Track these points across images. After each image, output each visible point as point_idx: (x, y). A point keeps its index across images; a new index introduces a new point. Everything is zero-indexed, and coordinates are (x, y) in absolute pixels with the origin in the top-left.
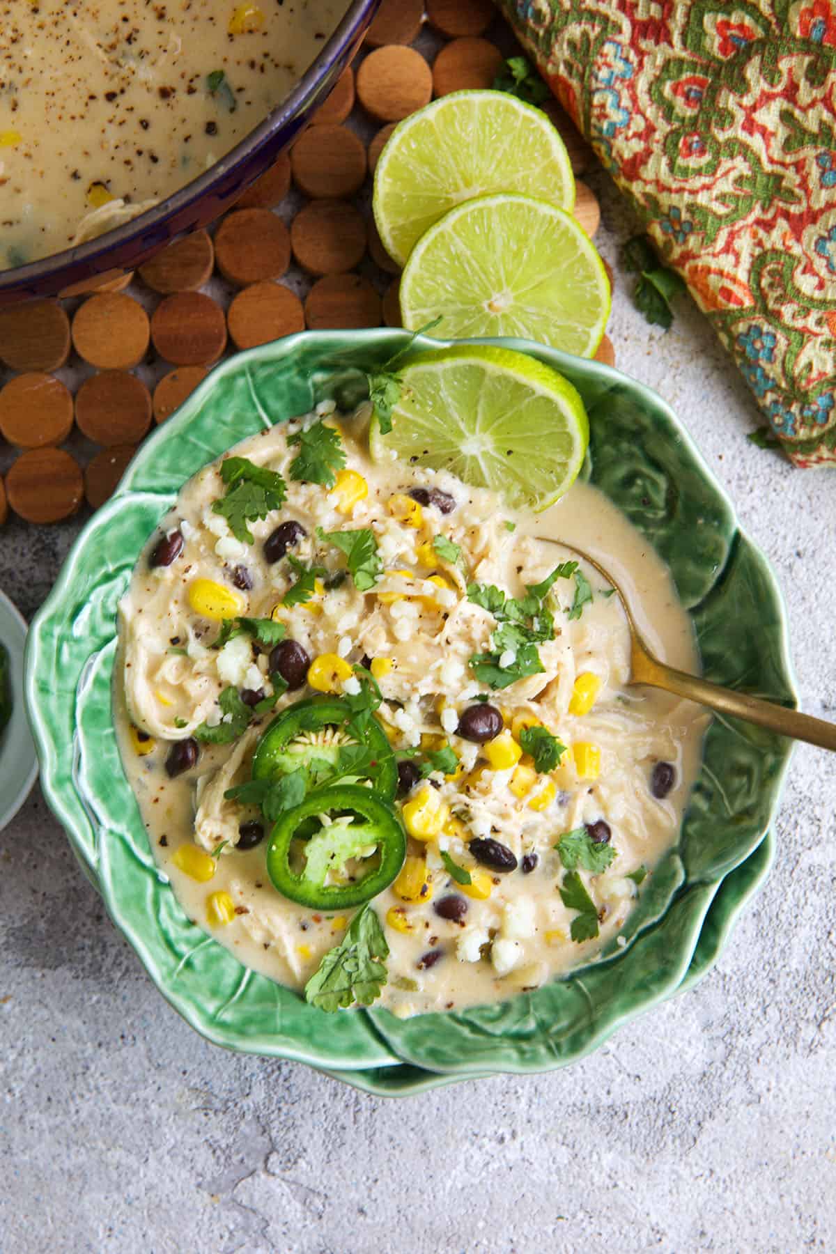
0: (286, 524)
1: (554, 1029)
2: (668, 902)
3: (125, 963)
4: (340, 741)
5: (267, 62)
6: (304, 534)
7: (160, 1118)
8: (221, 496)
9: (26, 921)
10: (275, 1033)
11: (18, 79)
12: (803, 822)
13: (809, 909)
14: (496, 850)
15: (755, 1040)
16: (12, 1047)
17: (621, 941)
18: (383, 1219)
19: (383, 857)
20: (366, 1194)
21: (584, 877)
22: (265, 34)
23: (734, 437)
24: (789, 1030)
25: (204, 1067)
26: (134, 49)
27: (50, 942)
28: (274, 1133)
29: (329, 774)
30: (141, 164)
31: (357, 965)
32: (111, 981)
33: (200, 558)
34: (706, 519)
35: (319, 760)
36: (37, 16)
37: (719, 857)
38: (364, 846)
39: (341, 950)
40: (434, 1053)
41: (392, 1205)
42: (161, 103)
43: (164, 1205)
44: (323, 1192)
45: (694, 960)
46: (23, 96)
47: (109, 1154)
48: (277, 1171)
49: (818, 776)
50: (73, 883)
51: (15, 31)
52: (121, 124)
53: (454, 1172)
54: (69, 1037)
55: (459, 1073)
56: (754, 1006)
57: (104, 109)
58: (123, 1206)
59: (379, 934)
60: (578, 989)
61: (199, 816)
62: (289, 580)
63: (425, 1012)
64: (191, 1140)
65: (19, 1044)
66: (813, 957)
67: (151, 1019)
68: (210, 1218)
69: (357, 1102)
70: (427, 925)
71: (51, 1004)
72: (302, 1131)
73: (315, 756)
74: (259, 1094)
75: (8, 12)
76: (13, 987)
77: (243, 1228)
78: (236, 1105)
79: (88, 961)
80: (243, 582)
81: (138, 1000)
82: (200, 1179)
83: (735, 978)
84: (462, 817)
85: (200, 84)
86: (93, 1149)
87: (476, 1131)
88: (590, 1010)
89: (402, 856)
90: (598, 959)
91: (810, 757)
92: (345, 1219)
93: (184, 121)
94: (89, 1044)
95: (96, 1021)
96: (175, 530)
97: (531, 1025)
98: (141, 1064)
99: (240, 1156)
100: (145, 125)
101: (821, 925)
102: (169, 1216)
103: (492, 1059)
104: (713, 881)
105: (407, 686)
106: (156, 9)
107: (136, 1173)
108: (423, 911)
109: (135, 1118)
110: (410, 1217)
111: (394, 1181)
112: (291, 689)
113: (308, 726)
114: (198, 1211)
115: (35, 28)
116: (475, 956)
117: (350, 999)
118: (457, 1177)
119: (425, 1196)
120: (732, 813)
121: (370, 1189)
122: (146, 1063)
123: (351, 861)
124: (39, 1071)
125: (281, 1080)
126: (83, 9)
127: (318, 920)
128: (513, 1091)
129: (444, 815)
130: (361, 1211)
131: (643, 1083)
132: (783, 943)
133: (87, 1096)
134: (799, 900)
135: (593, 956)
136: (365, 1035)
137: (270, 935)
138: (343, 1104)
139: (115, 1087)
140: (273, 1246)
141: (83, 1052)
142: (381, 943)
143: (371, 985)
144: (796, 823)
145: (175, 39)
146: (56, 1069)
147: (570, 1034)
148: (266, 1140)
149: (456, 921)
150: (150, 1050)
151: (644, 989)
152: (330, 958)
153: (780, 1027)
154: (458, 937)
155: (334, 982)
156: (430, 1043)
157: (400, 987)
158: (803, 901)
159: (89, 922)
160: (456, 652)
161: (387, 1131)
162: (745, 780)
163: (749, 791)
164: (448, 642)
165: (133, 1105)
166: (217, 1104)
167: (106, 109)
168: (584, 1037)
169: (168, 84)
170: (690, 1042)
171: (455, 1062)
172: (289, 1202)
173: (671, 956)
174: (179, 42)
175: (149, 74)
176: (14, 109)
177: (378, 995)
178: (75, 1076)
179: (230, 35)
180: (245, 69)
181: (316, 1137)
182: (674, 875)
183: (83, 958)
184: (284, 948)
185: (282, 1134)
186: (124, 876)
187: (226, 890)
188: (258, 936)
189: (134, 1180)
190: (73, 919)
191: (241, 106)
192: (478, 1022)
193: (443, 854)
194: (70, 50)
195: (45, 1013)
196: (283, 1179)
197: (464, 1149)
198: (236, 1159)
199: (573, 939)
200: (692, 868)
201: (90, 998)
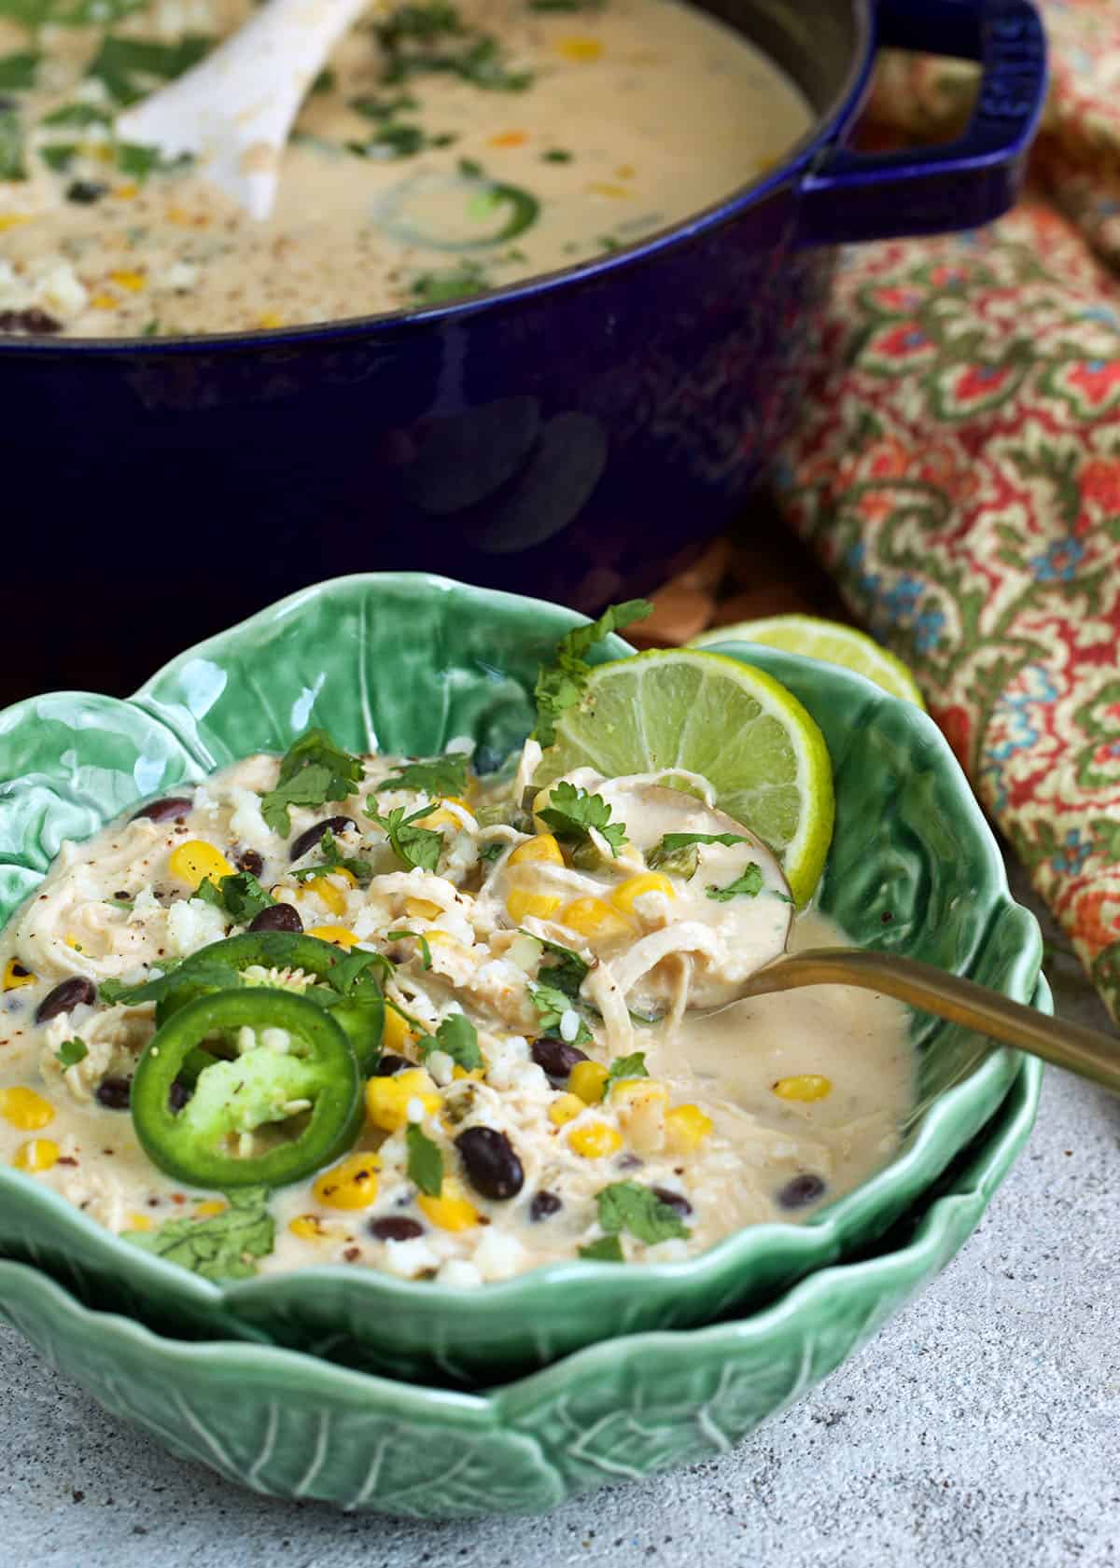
0: (338, 817)
8: (270, 785)
23: (1098, 1139)
33: (205, 827)
70: (350, 1238)
108: (350, 1221)
127: (181, 1198)
188: (77, 1193)
193: (412, 1128)
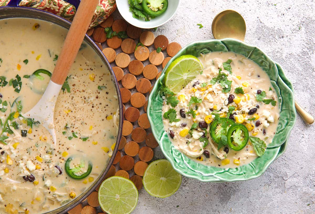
0: (180, 111)
1: (289, 118)
2: (277, 86)
3: (236, 185)
4: (220, 125)
5: (101, 77)
6: (183, 109)
7: (266, 194)
8: (169, 121)
9: (220, 199)
10: (264, 165)
11: (82, 121)
12: (277, 54)
13: (293, 62)
14: (252, 110)
15: (310, 84)
16: (240, 213)
17: (280, 98)
18: (305, 165)
19: (243, 130)
20: (299, 166)
21: (265, 98)
22: (96, 75)
24: (312, 77)
25: (262, 182)
26: (87, 98)
27: (225, 196)
28: (280, 176)
29: (225, 131)
30: (107, 108)
31: (258, 145)
32: (238, 190)
33: (176, 130)
34: (216, 45)
35: (221, 131)
36: (73, 112)
37: (275, 74)
38: (240, 132)
39: (254, 146)
40: (282, 140)
41: (303, 162)
42: (98, 99)
43: (282, 201)
44: (295, 173)
45: (290, 87)
46: (85, 121)
47: (268, 206)
48: (287, 179)
49: (270, 47)
50: (217, 187)
51: (73, 117)
52: (98, 108)
53: (304, 149)
54: (244, 202)
55: (287, 138)
56: (304, 81)
57: (94, 109)
58: (278, 208)
59: (255, 138)
60: (284, 110)
61: (218, 157)
62: (190, 116)
63: (273, 138)
64: (273, 190)
65: (240, 211)
66: (301, 65)
67: (248, 186)
68: (288, 194)
69: (282, 159)
70: (258, 129)
71: (236, 202)
72: (282, 171)
73: (220, 131)
74: (272, 175)
75: (70, 116)
76: (230, 207)
77: (293, 190)
78: (271, 179)
79: (232, 192)
80: (184, 125)
81: (244, 187)
82: (281, 193)
83: (297, 81)
84: (243, 113)
85: (99, 91)
86: (265, 208)
87: (299, 141)
88: (289, 110)
89: (245, 127)
90: (281, 104)
91: (266, 47)
92: (302, 172)
93: (103, 97)
94: (247, 199)
95: (243, 196)
96: (170, 131)
97: (286, 121)
98: (255, 192)
99: (281, 184)
100: (101, 104)
101: (297, 61)
102: (284, 201)
103: (288, 131)
104: (278, 77)
105: (221, 105)
106: (82, 91)
107: (274, 203)
108: (255, 129)
109: (264, 198)
110: (307, 160)
111: (300, 160)
112: (207, 128)
113: (215, 129)
114: (286, 196)
115: (75, 113)
116: (268, 124)
117: (264, 149)
118: (306, 148)
119: (305, 156)
120: (268, 68)
121: (299, 165)
122: (256, 191)
123: (241, 136)
124: (247, 210)
125: (272, 170)
126: (76, 103)
127: (247, 147)
128: (296, 131)
129: (241, 116)
130: (302, 168)
131: (307, 107)
132: (296, 69)
133: (255, 204)
134: (290, 63)
135: (280, 104)
136: (272, 150)
137: (246, 156)
138: (281, 161)
139: (257, 199)
140: (299, 186)
141: (248, 201)
142: (257, 139)
143: (263, 144)
144: (276, 55)
145: (89, 91)
146: (248, 207)
147: (291, 115)
148: (281, 178)
149: (260, 124)
150: (254, 189)
151: (290, 99)
152: (255, 148)
153: (310, 78)
154: (263, 126)
155: (259, 150)
156: (280, 140)
157: (266, 140)
158: (291, 62)
159: (225, 188)
160: (220, 93)
161: (290, 156)
162: (264, 62)
163: (266, 63)
164: (218, 94)
165: (262, 197)
166: (269, 183)
167: (95, 108)
168: (293, 113)
169: (96, 96)
170: (304, 95)
171: (285, 138)
172: (293, 180)
173: (287, 91)
174: (90, 90)
175: (93, 98)
176: (86, 124)
177: (266, 144)
178: (251, 204)
179: (93, 81)
180: (100, 82)
181: (284, 169)
182: (273, 83)
183: (231, 192)
184: (249, 155)
185: (281, 175)
186: (224, 176)
187: (234, 160)
188: (245, 158)
189: (274, 204)
190: (223, 190)
191: (106, 86)
192: (280, 130)
193: (248, 120)
194: (81, 109)
195: (237, 204)
196: (289, 179)
197: (301, 144)
198: (281, 185)
199: (275, 106)
200: (274, 79)
201: (239, 195)
